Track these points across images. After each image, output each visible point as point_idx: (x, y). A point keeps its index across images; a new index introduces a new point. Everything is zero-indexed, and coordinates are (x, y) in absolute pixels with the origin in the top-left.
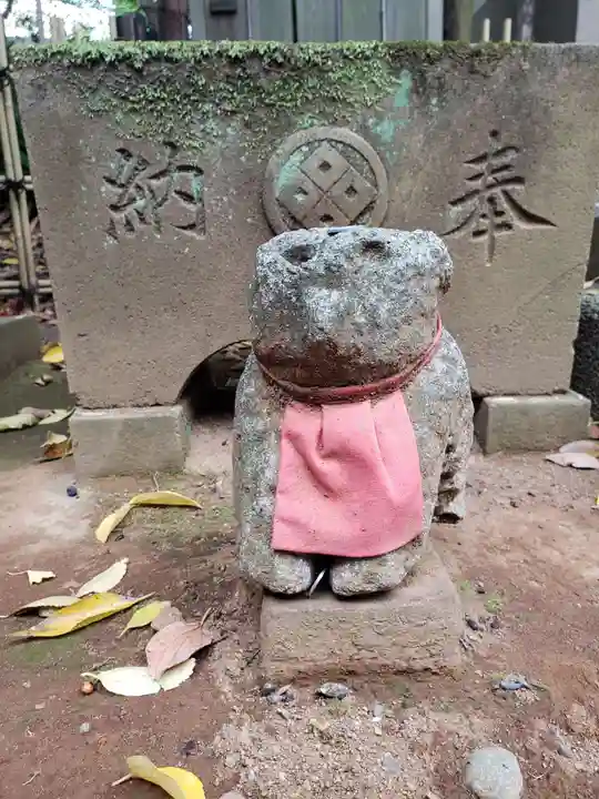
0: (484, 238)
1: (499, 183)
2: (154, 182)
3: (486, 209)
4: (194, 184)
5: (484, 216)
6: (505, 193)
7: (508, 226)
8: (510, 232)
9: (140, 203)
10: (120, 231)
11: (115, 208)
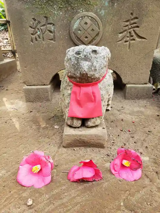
0: (128, 43)
1: (132, 28)
2: (42, 28)
3: (128, 35)
4: (52, 28)
5: (128, 37)
6: (134, 30)
7: (134, 40)
8: (134, 41)
9: (39, 33)
10: (34, 40)
11: (32, 34)
